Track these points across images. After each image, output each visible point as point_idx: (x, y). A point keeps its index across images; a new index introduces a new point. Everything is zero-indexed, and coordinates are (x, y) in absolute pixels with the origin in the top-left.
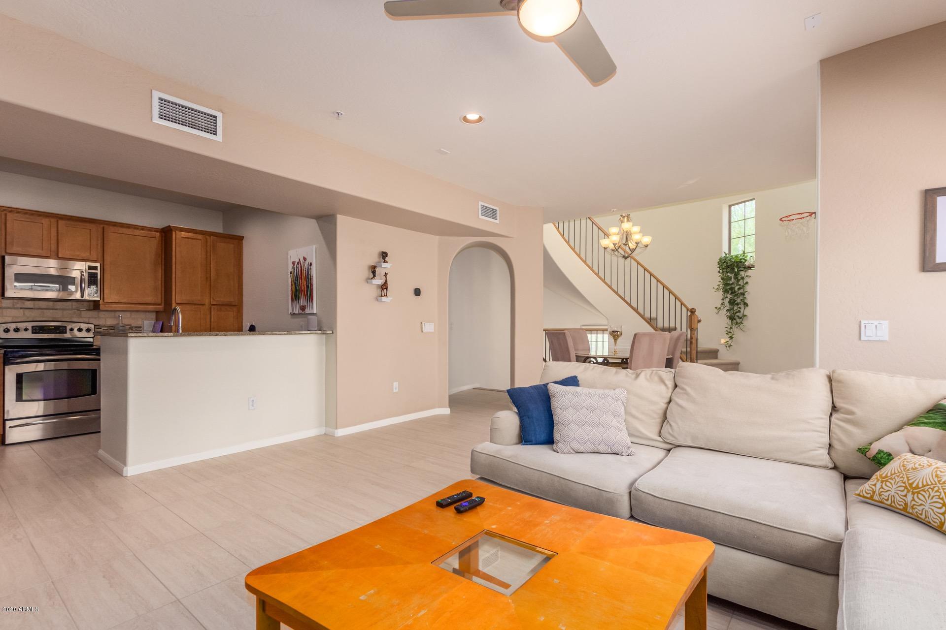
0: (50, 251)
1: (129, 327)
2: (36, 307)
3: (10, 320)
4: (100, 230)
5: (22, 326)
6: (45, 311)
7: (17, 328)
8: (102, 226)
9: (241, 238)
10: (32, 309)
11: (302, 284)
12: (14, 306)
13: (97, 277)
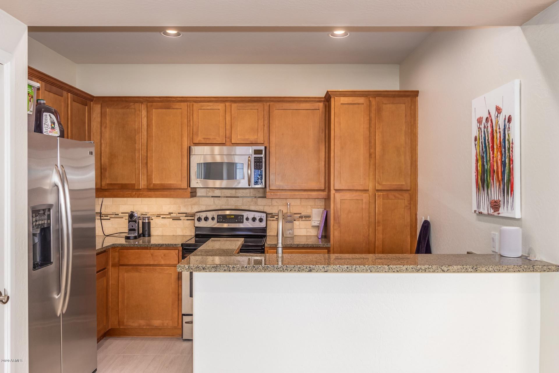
0: (225, 138)
2: (223, 195)
3: (204, 209)
5: (210, 215)
6: (229, 199)
7: (206, 217)
8: (268, 104)
9: (416, 94)
10: (219, 197)
11: (493, 157)
12: (207, 194)
13: (262, 162)
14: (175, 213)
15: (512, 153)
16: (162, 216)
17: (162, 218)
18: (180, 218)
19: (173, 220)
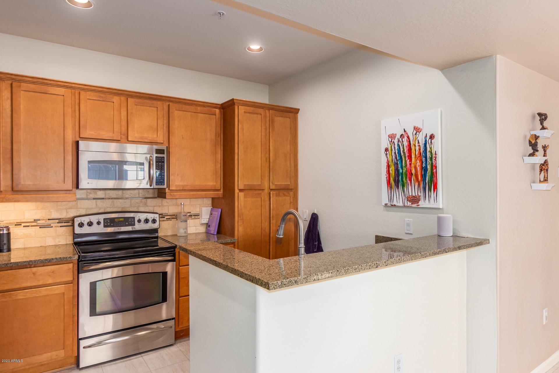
0: (121, 134)
1: (189, 214)
2: (107, 196)
3: (83, 212)
4: (166, 108)
5: (94, 219)
6: (115, 200)
7: (90, 222)
8: (167, 103)
9: (297, 111)
10: (103, 199)
11: (410, 164)
12: (87, 196)
13: (164, 162)
14: (43, 220)
15: (435, 161)
16: (23, 224)
17: (24, 226)
18: (50, 225)
19: (40, 228)
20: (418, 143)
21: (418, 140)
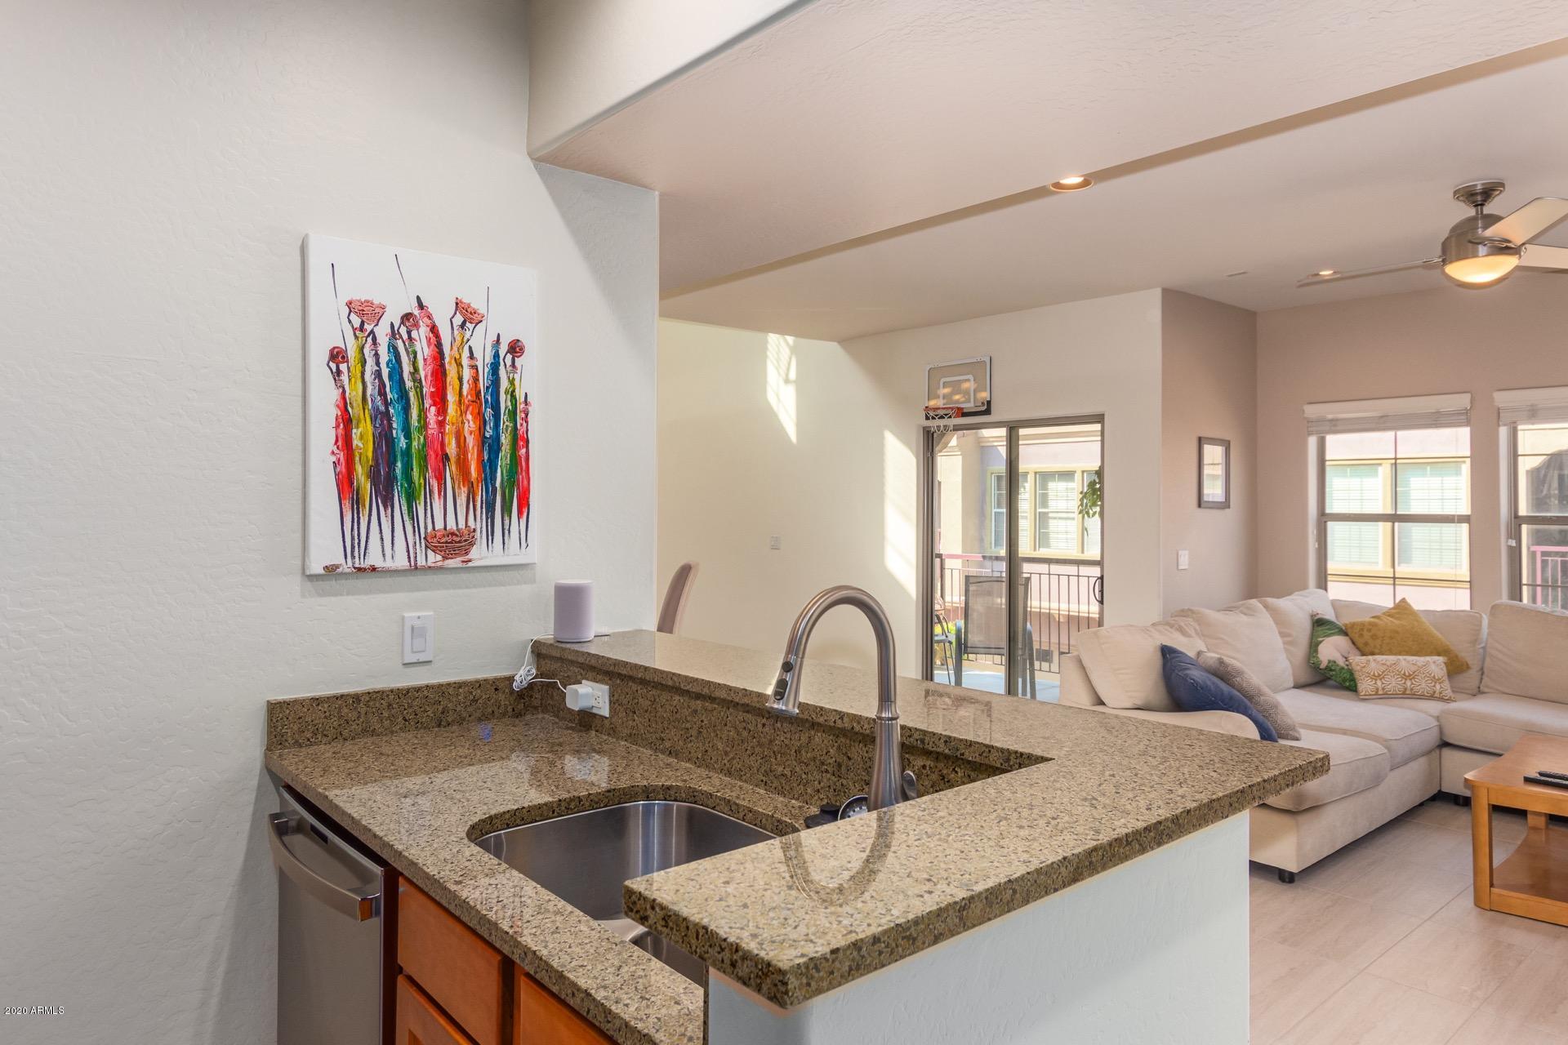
11: (441, 424)
20: (472, 357)
21: (470, 348)
